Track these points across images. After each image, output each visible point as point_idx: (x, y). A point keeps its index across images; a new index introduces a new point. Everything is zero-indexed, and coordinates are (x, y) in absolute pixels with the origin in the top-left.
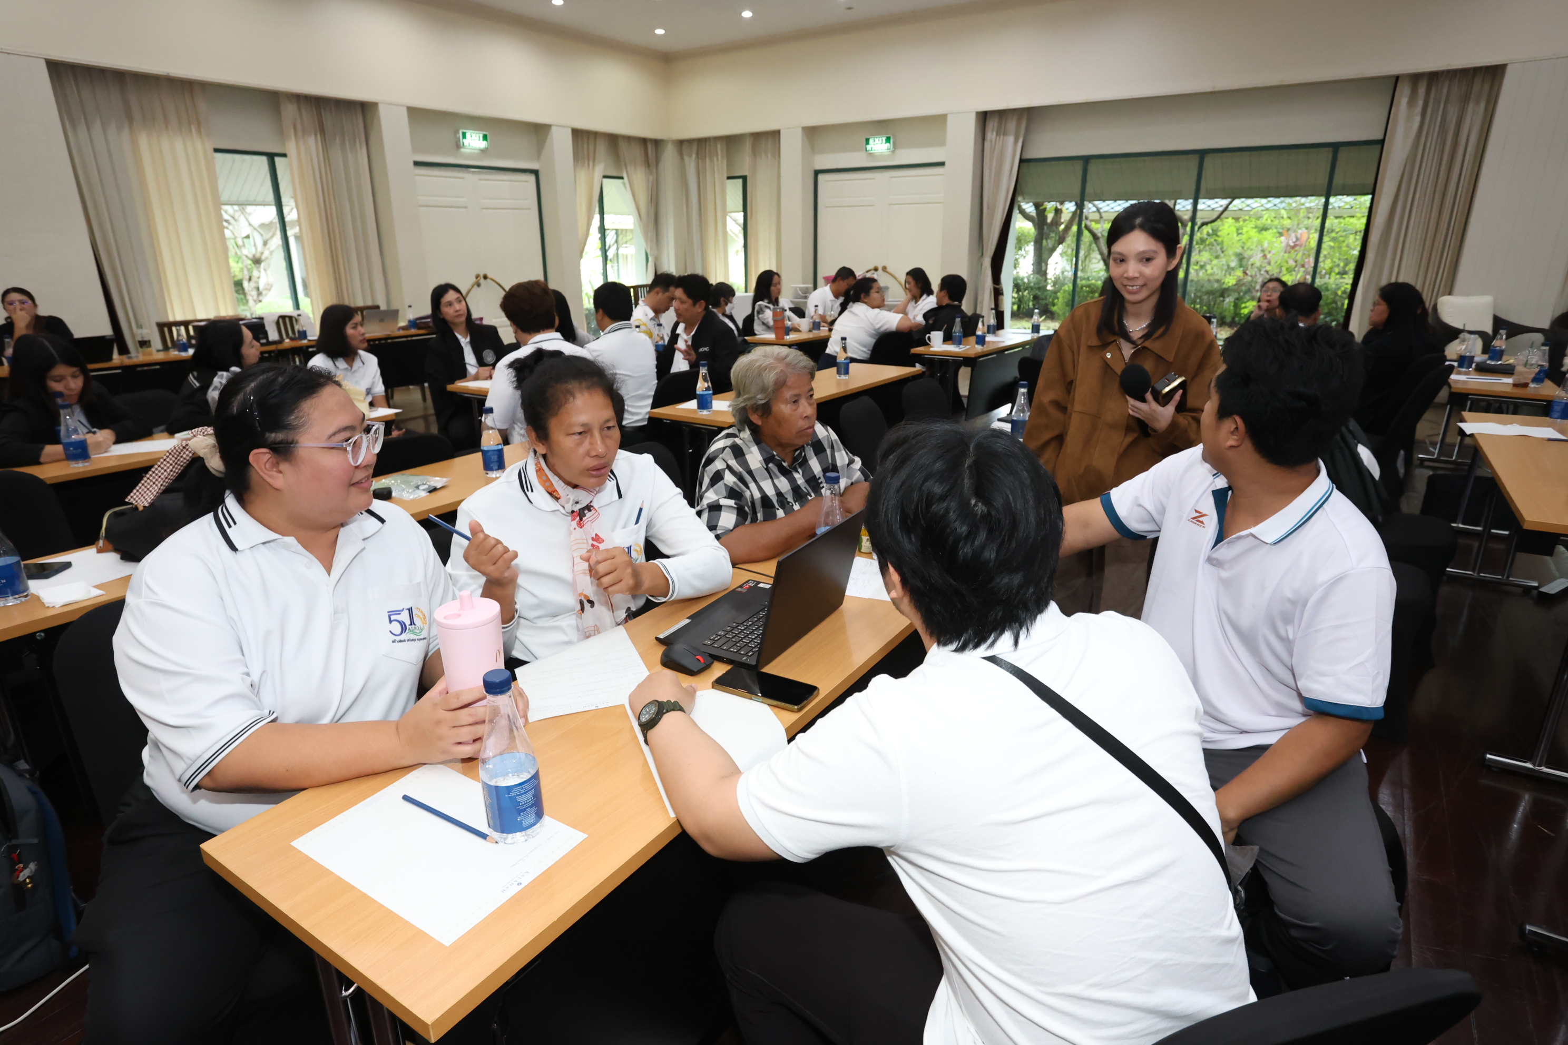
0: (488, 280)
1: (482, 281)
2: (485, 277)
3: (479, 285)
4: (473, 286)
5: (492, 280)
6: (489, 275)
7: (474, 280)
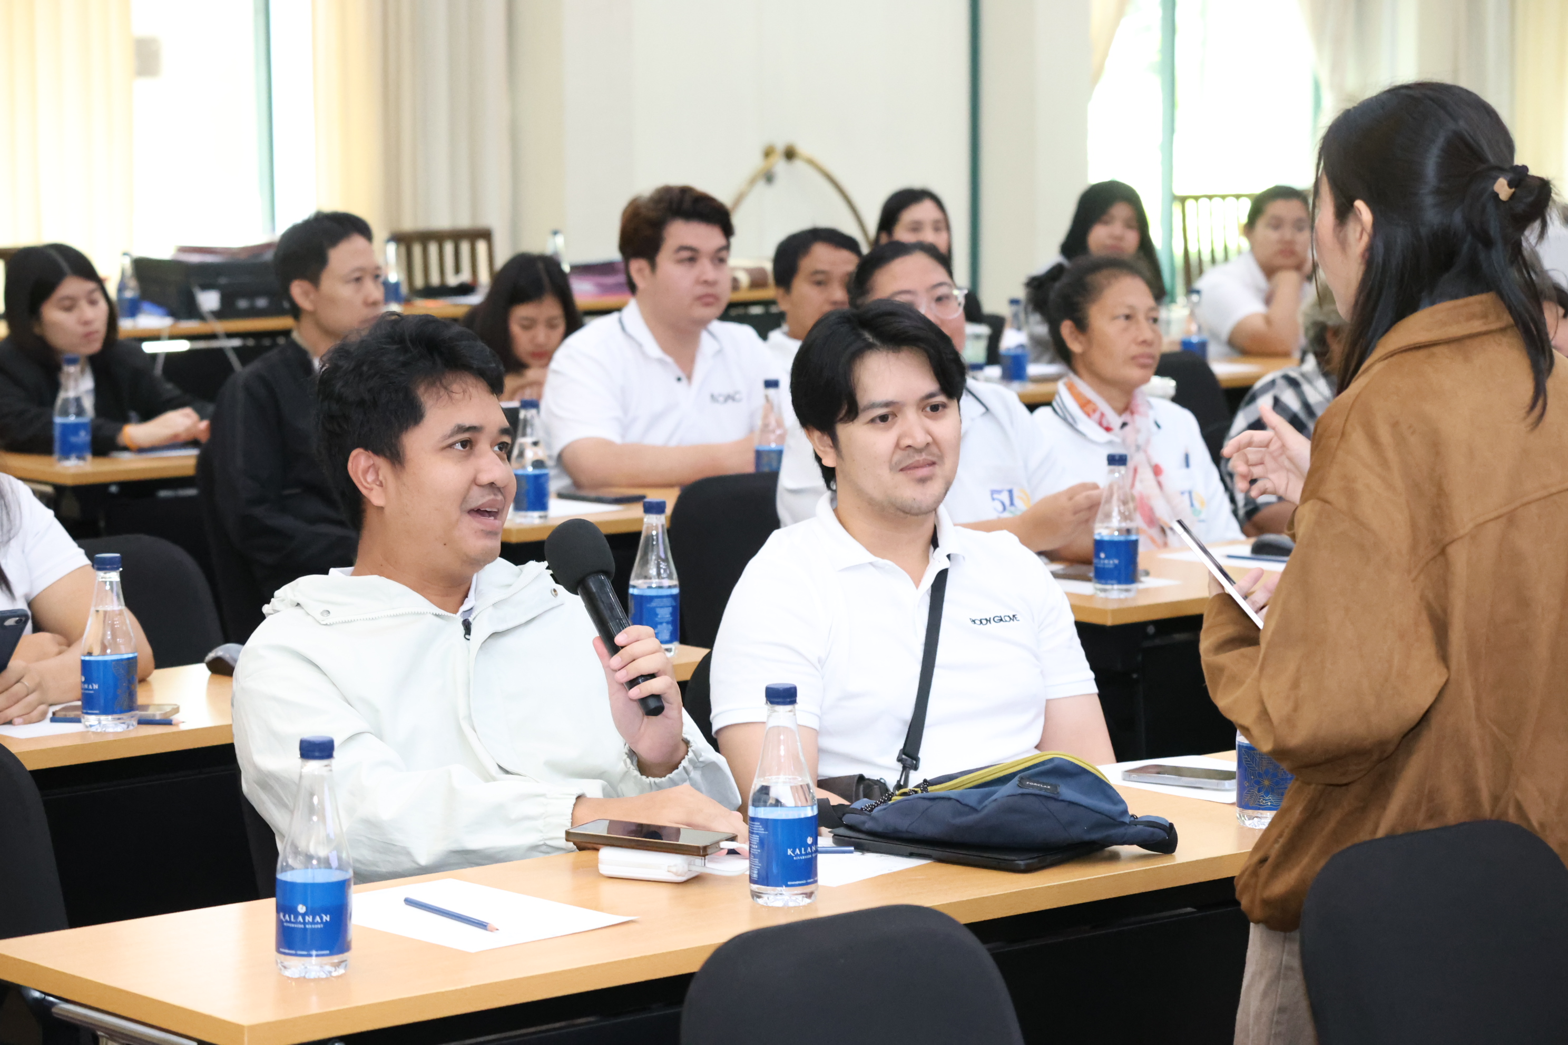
0: (798, 164)
1: (780, 166)
2: (790, 154)
3: (769, 178)
4: (752, 182)
5: (811, 162)
6: (803, 148)
7: (756, 162)
